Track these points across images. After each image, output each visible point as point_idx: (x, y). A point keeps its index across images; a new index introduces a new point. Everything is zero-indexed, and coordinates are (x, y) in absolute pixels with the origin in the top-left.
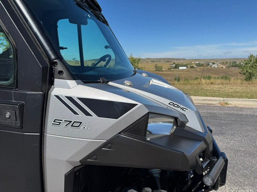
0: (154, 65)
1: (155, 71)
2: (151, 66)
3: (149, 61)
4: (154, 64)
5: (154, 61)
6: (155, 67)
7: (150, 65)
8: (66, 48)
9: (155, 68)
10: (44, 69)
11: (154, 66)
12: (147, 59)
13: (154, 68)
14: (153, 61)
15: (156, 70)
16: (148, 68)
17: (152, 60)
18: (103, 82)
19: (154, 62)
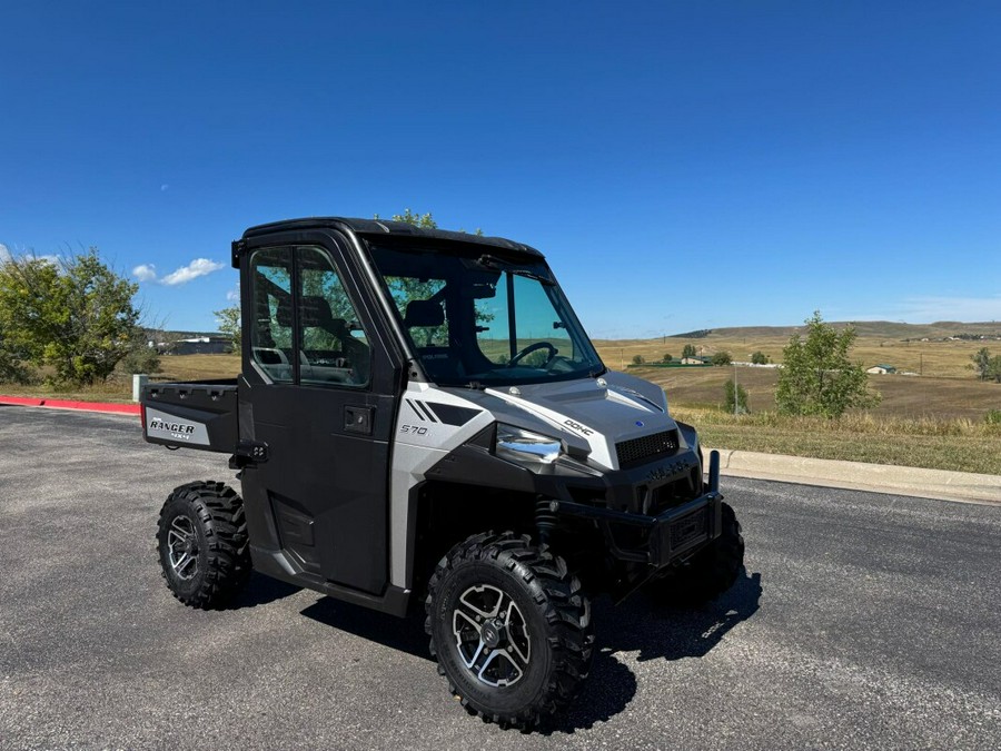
0: (970, 352)
1: (979, 378)
2: (960, 356)
3: (950, 334)
4: (975, 348)
5: (979, 334)
6: (979, 361)
7: (955, 352)
8: (487, 329)
9: (975, 365)
10: (398, 370)
11: (971, 356)
12: (938, 325)
13: (970, 367)
14: (968, 333)
15: (984, 377)
16: (940, 368)
17: (962, 332)
18: (475, 388)
19: (976, 338)
